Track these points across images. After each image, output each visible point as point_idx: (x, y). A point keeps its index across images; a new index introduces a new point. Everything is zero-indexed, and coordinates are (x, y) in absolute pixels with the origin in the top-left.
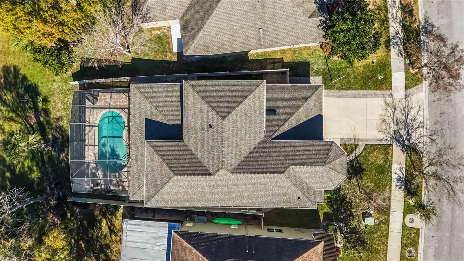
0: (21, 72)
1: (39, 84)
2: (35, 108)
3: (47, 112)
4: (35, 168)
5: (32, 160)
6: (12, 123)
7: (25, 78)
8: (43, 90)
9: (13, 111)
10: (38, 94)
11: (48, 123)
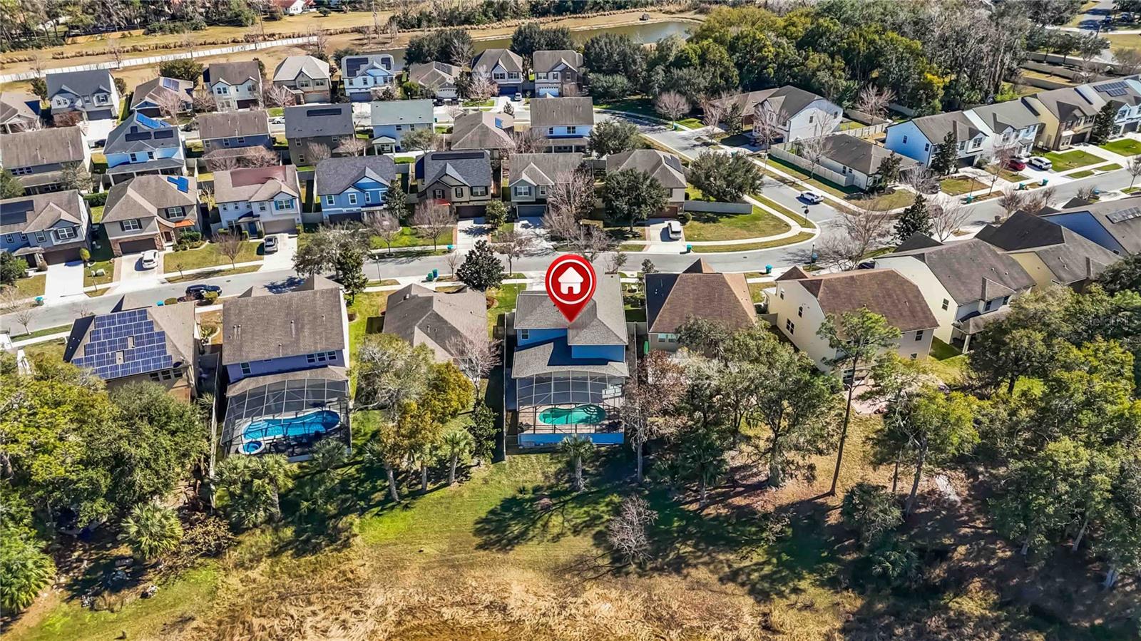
0: (483, 516)
1: (502, 497)
2: (532, 500)
3: (536, 490)
4: (607, 500)
5: (597, 503)
6: (551, 524)
7: (492, 512)
8: (510, 493)
9: (534, 523)
10: (514, 498)
11: (550, 488)
